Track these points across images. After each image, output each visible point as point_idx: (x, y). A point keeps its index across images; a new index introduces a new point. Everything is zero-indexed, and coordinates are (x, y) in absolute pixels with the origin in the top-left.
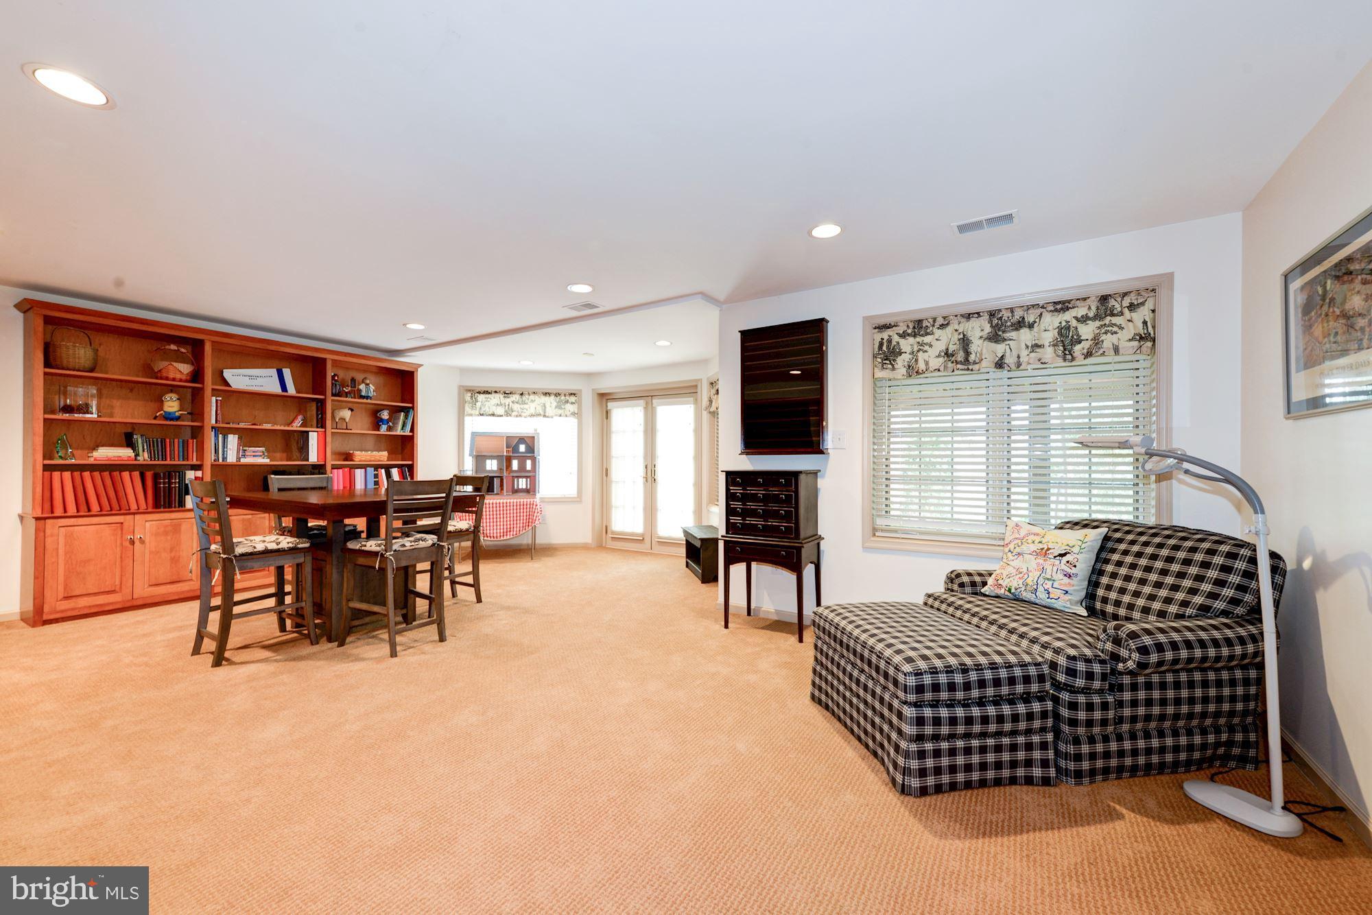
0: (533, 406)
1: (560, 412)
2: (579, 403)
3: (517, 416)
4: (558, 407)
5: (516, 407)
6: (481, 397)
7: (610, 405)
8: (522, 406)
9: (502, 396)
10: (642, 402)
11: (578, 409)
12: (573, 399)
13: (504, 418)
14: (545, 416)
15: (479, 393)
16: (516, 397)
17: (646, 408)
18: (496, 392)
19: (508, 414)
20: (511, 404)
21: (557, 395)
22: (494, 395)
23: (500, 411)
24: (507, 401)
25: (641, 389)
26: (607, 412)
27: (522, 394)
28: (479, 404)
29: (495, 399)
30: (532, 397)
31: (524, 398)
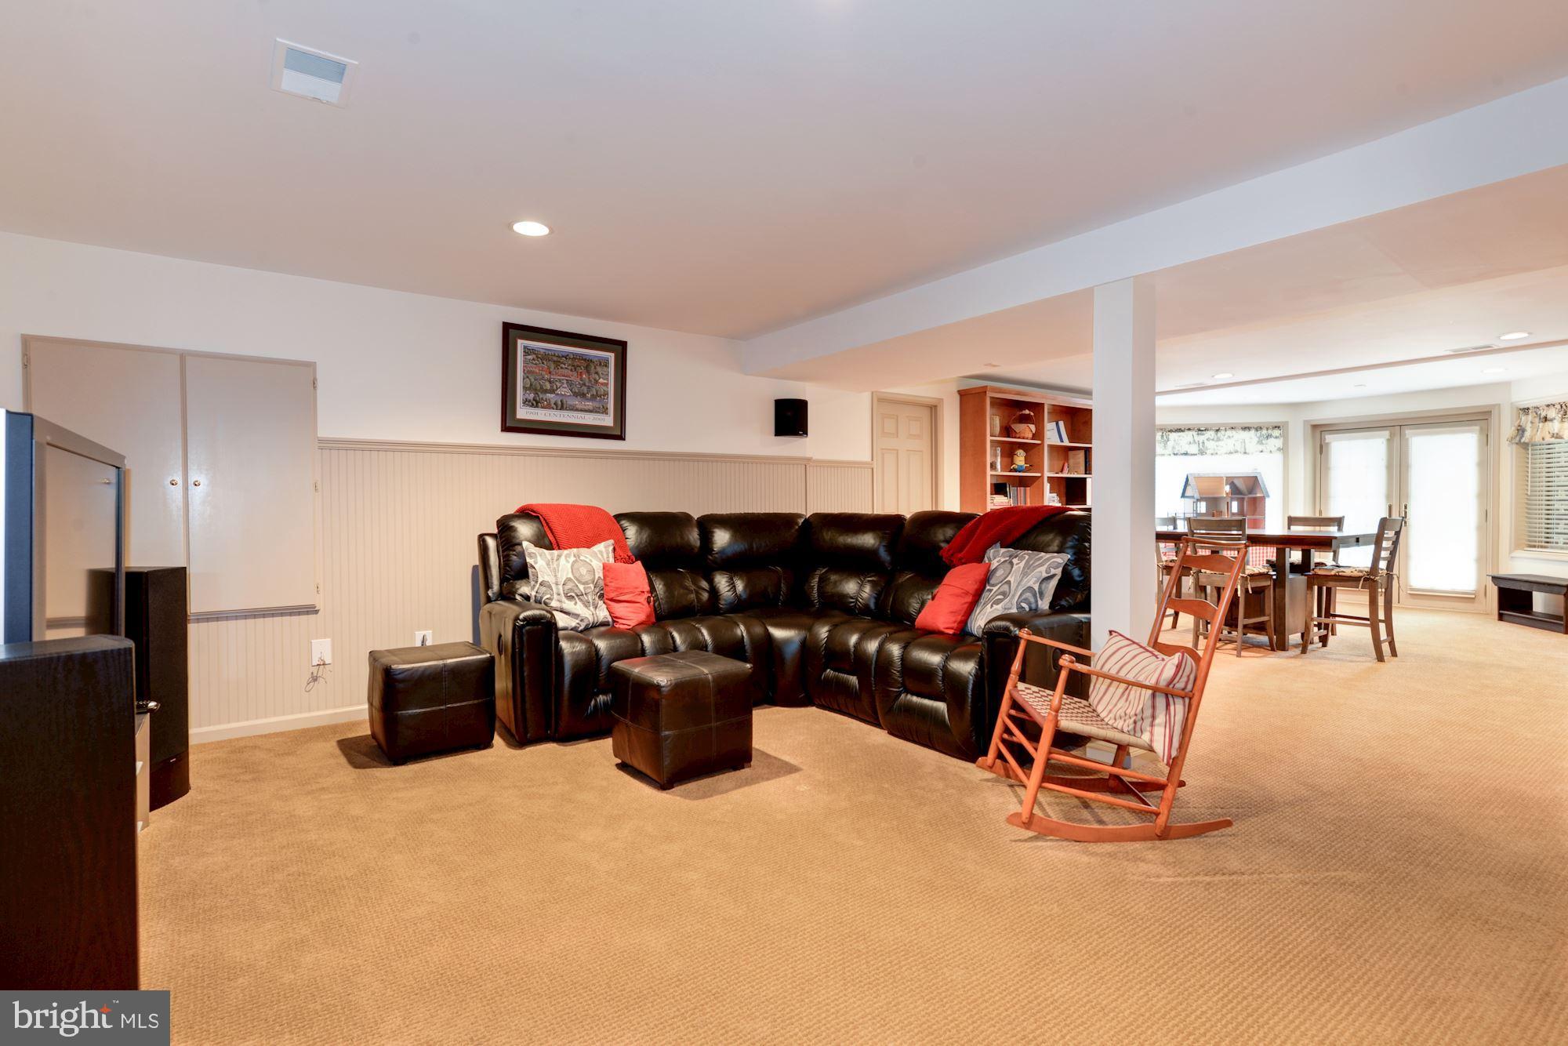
0: (1230, 442)
1: (1261, 447)
2: (1285, 437)
3: (1212, 454)
4: (1260, 442)
5: (1210, 445)
6: (1173, 436)
7: (1329, 438)
8: (1217, 443)
9: (1195, 433)
10: (1386, 434)
11: (1284, 444)
12: (1276, 433)
13: (1199, 457)
14: (1245, 453)
15: (1171, 431)
16: (1210, 434)
17: (1390, 441)
18: (1189, 429)
19: (1202, 452)
20: (1206, 441)
21: (1258, 428)
22: (1187, 432)
23: (1194, 449)
24: (1201, 438)
25: (1394, 418)
26: (1321, 447)
27: (1217, 430)
28: (1170, 444)
29: (1187, 436)
30: (1229, 433)
31: (1219, 434)
